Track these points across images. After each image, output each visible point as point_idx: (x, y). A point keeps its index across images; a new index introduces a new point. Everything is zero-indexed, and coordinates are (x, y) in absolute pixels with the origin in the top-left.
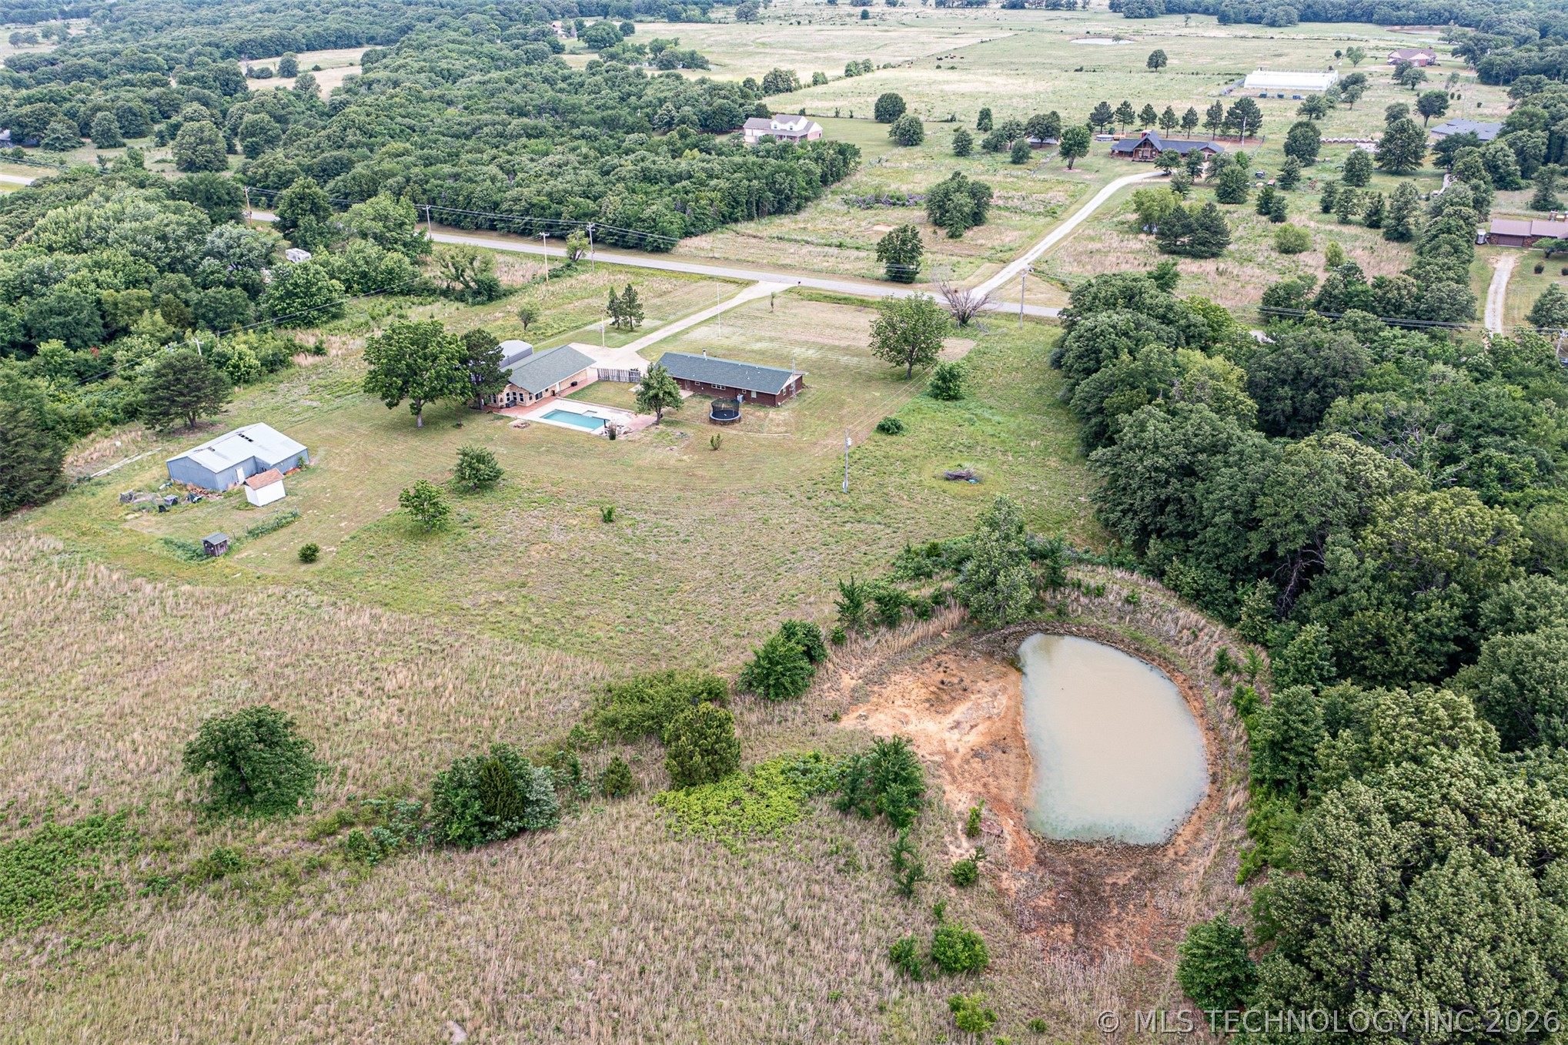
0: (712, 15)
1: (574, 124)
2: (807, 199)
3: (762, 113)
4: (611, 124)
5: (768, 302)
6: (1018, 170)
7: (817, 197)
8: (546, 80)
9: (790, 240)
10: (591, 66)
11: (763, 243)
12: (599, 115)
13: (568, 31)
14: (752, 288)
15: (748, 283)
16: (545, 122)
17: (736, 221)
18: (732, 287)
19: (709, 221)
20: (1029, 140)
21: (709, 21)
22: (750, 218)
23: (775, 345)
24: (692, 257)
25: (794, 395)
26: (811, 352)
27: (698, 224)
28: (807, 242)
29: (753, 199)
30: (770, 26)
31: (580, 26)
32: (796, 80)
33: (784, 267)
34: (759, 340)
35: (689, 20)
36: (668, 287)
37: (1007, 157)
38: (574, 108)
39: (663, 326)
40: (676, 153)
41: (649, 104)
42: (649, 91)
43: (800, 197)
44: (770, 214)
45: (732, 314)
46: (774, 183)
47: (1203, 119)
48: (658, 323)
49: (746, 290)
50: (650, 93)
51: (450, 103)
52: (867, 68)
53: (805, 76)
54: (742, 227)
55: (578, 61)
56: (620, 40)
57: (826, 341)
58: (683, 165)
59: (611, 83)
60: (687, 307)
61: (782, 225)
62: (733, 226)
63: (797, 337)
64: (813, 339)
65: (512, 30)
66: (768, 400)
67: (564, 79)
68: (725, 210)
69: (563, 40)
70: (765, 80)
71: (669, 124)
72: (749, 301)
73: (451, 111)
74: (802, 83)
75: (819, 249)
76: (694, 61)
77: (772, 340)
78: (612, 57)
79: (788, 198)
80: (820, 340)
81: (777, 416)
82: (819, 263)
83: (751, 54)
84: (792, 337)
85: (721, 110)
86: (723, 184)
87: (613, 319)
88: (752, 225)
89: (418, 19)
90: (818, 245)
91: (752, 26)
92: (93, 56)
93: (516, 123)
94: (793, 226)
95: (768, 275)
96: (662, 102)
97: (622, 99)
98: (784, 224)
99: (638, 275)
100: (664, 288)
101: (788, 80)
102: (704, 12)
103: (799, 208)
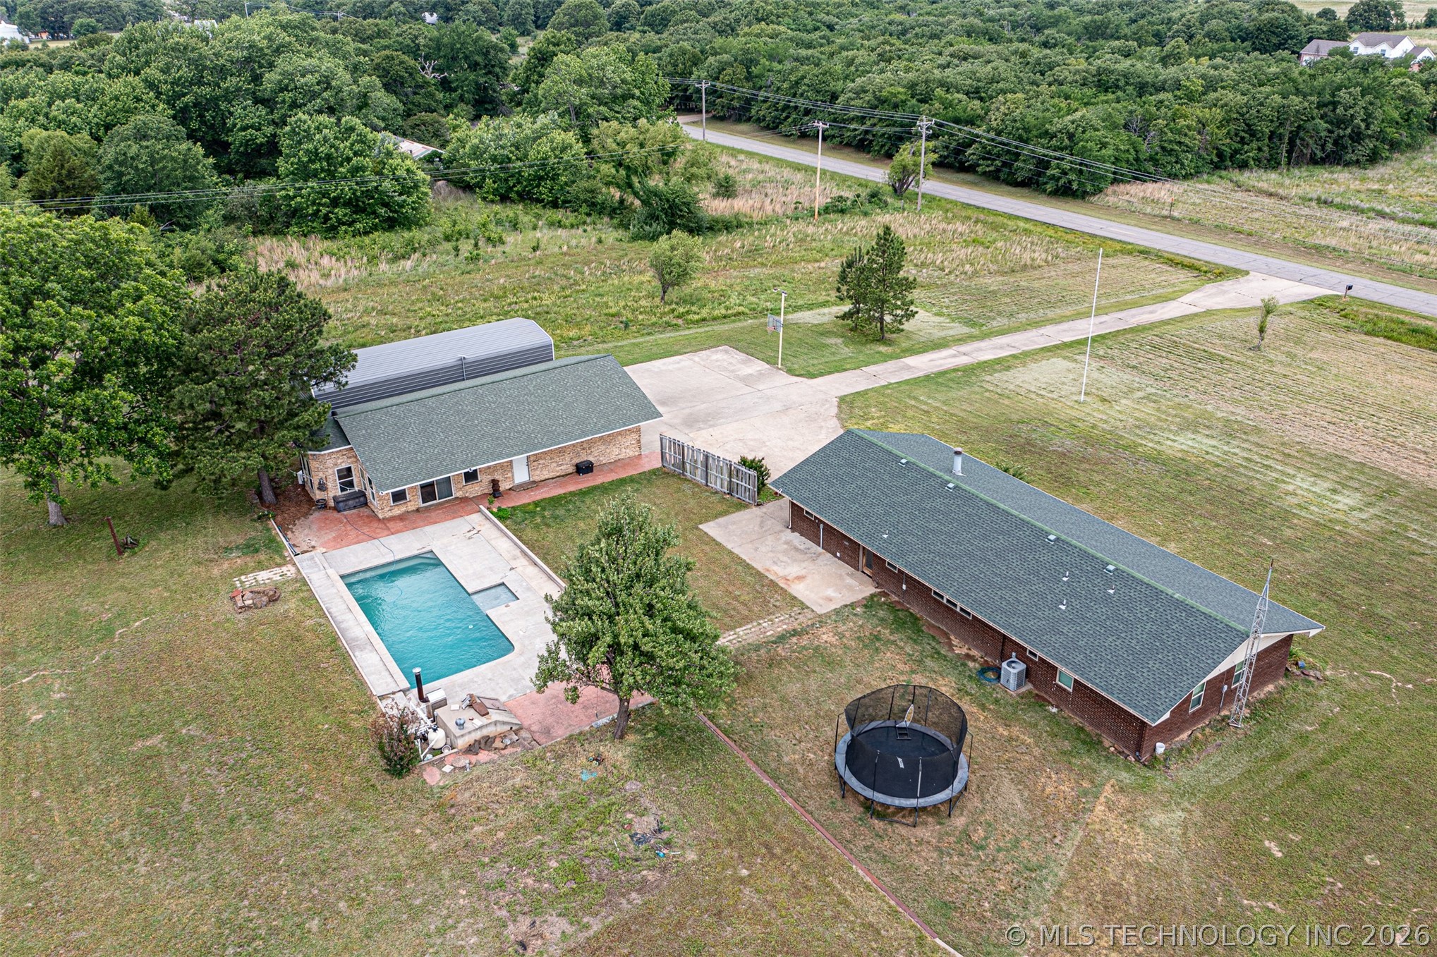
2: (1394, 146)
3: (1336, 36)
5: (1253, 321)
7: (1413, 146)
9: (1343, 207)
11: (1287, 207)
14: (1227, 285)
15: (1221, 273)
17: (1243, 166)
18: (1183, 275)
19: (1187, 159)
22: (1272, 163)
23: (1236, 451)
24: (1128, 213)
25: (1236, 710)
26: (1346, 500)
27: (1164, 159)
28: (1382, 215)
29: (1286, 131)
32: (1400, 16)
33: (1318, 252)
34: (1191, 426)
36: (1040, 256)
39: (961, 340)
43: (1381, 137)
44: (1314, 161)
45: (1150, 336)
46: (1335, 104)
48: (959, 329)
49: (1210, 288)
54: (1251, 177)
57: (1404, 468)
60: (1050, 304)
61: (1335, 181)
62: (1235, 175)
63: (1310, 436)
64: (1361, 453)
68: (1227, 144)
70: (1352, 12)
72: (1209, 313)
74: (1408, 20)
75: (1408, 228)
77: (1230, 430)
79: (1357, 137)
80: (1384, 460)
82: (1402, 252)
84: (1296, 433)
86: (1230, 97)
87: (847, 307)
88: (1273, 176)
90: (1404, 221)
94: (1355, 185)
95: (1276, 263)
98: (1341, 181)
99: (995, 227)
100: (1027, 257)
101: (1387, 15)
103: (1373, 158)
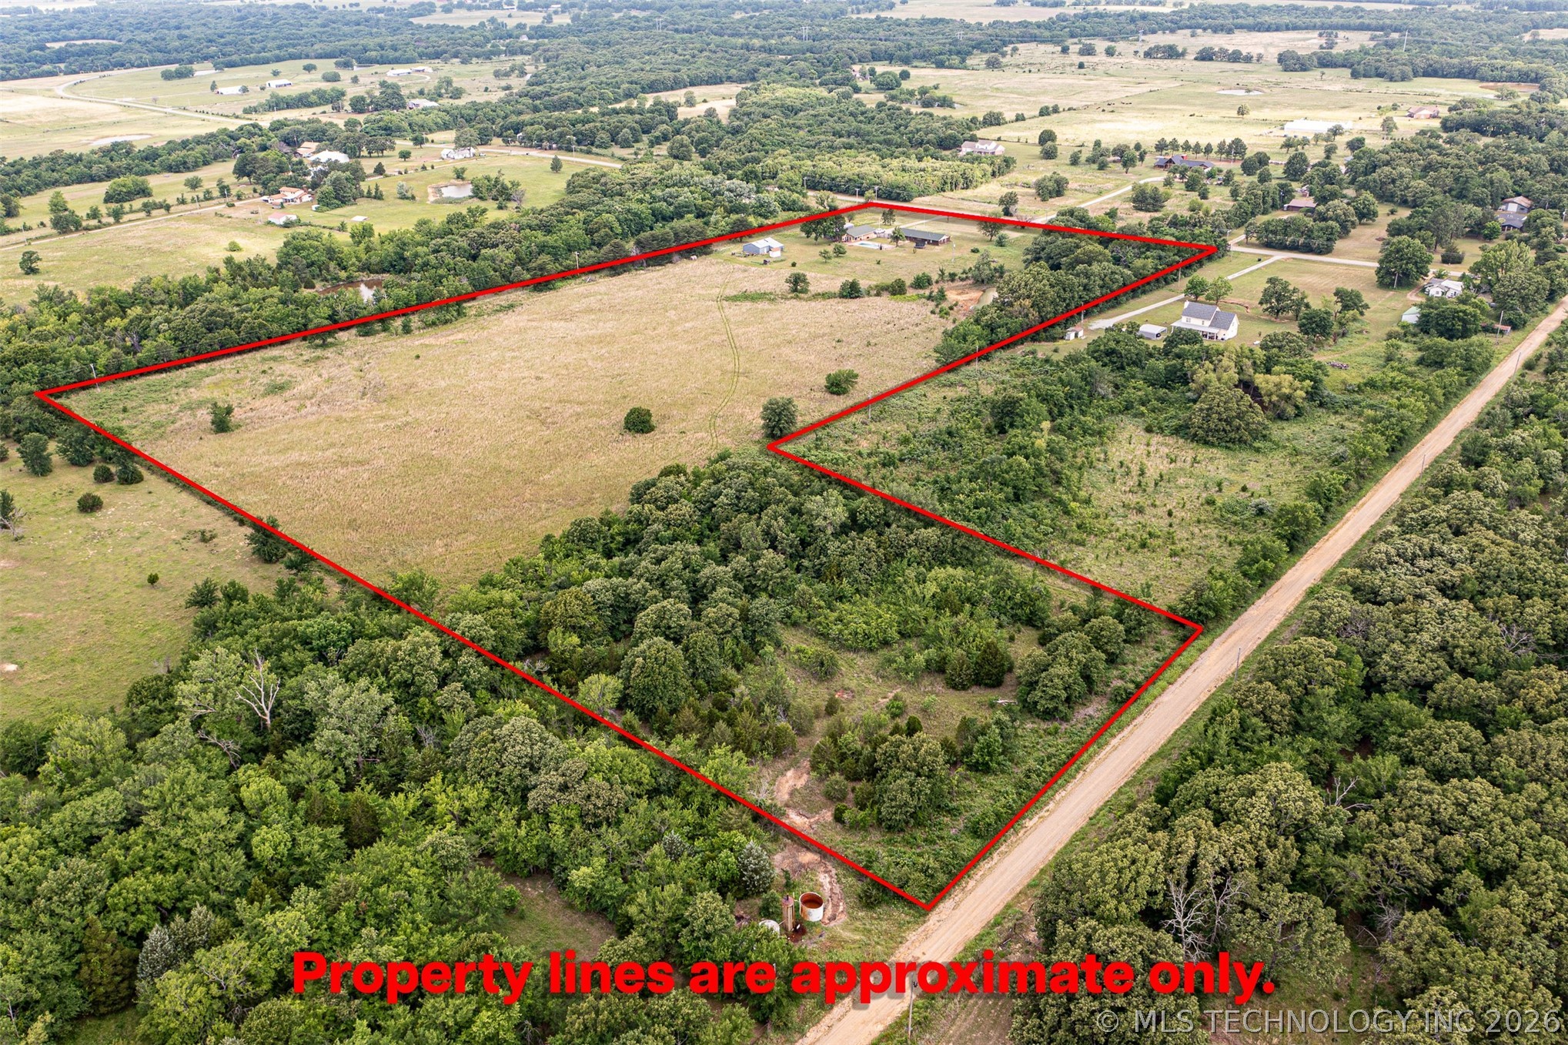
0: (969, 62)
1: (868, 142)
3: (974, 139)
4: (888, 142)
6: (1099, 174)
8: (851, 114)
9: (967, 200)
10: (880, 105)
12: (882, 137)
13: (864, 75)
16: (852, 140)
19: (931, 190)
20: (1112, 158)
21: (966, 68)
22: (951, 190)
25: (946, 243)
29: (954, 181)
30: (1009, 72)
31: (872, 72)
32: (1004, 118)
35: (951, 67)
37: (1095, 166)
38: (869, 133)
40: (920, 160)
41: (911, 132)
42: (912, 124)
44: (961, 188)
46: (965, 174)
47: (1215, 149)
50: (912, 126)
51: (799, 128)
52: (1056, 110)
53: (1009, 116)
54: (946, 194)
55: (872, 99)
56: (899, 85)
58: (922, 165)
59: (891, 117)
65: (827, 77)
66: (936, 243)
67: (863, 113)
69: (861, 83)
70: (985, 116)
71: (921, 144)
73: (801, 133)
74: (1008, 119)
76: (946, 103)
78: (893, 98)
79: (971, 182)
81: (937, 248)
83: (986, 97)
85: (951, 137)
86: (941, 174)
88: (952, 193)
89: (760, 64)
91: (996, 73)
92: (569, 90)
93: (838, 141)
94: (971, 194)
96: (918, 131)
97: (896, 128)
98: (967, 193)
101: (999, 117)
102: (963, 60)
